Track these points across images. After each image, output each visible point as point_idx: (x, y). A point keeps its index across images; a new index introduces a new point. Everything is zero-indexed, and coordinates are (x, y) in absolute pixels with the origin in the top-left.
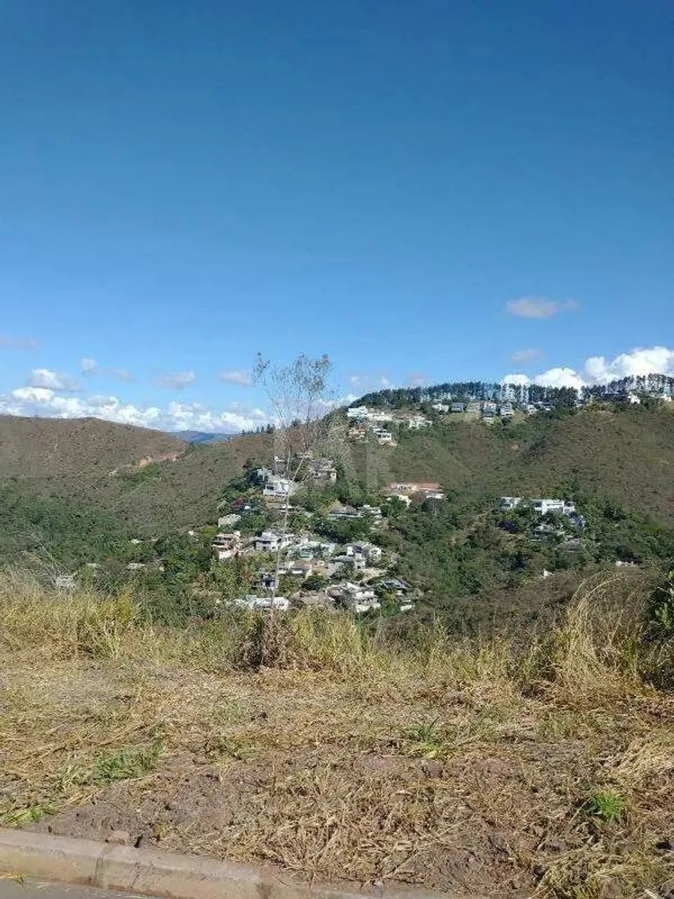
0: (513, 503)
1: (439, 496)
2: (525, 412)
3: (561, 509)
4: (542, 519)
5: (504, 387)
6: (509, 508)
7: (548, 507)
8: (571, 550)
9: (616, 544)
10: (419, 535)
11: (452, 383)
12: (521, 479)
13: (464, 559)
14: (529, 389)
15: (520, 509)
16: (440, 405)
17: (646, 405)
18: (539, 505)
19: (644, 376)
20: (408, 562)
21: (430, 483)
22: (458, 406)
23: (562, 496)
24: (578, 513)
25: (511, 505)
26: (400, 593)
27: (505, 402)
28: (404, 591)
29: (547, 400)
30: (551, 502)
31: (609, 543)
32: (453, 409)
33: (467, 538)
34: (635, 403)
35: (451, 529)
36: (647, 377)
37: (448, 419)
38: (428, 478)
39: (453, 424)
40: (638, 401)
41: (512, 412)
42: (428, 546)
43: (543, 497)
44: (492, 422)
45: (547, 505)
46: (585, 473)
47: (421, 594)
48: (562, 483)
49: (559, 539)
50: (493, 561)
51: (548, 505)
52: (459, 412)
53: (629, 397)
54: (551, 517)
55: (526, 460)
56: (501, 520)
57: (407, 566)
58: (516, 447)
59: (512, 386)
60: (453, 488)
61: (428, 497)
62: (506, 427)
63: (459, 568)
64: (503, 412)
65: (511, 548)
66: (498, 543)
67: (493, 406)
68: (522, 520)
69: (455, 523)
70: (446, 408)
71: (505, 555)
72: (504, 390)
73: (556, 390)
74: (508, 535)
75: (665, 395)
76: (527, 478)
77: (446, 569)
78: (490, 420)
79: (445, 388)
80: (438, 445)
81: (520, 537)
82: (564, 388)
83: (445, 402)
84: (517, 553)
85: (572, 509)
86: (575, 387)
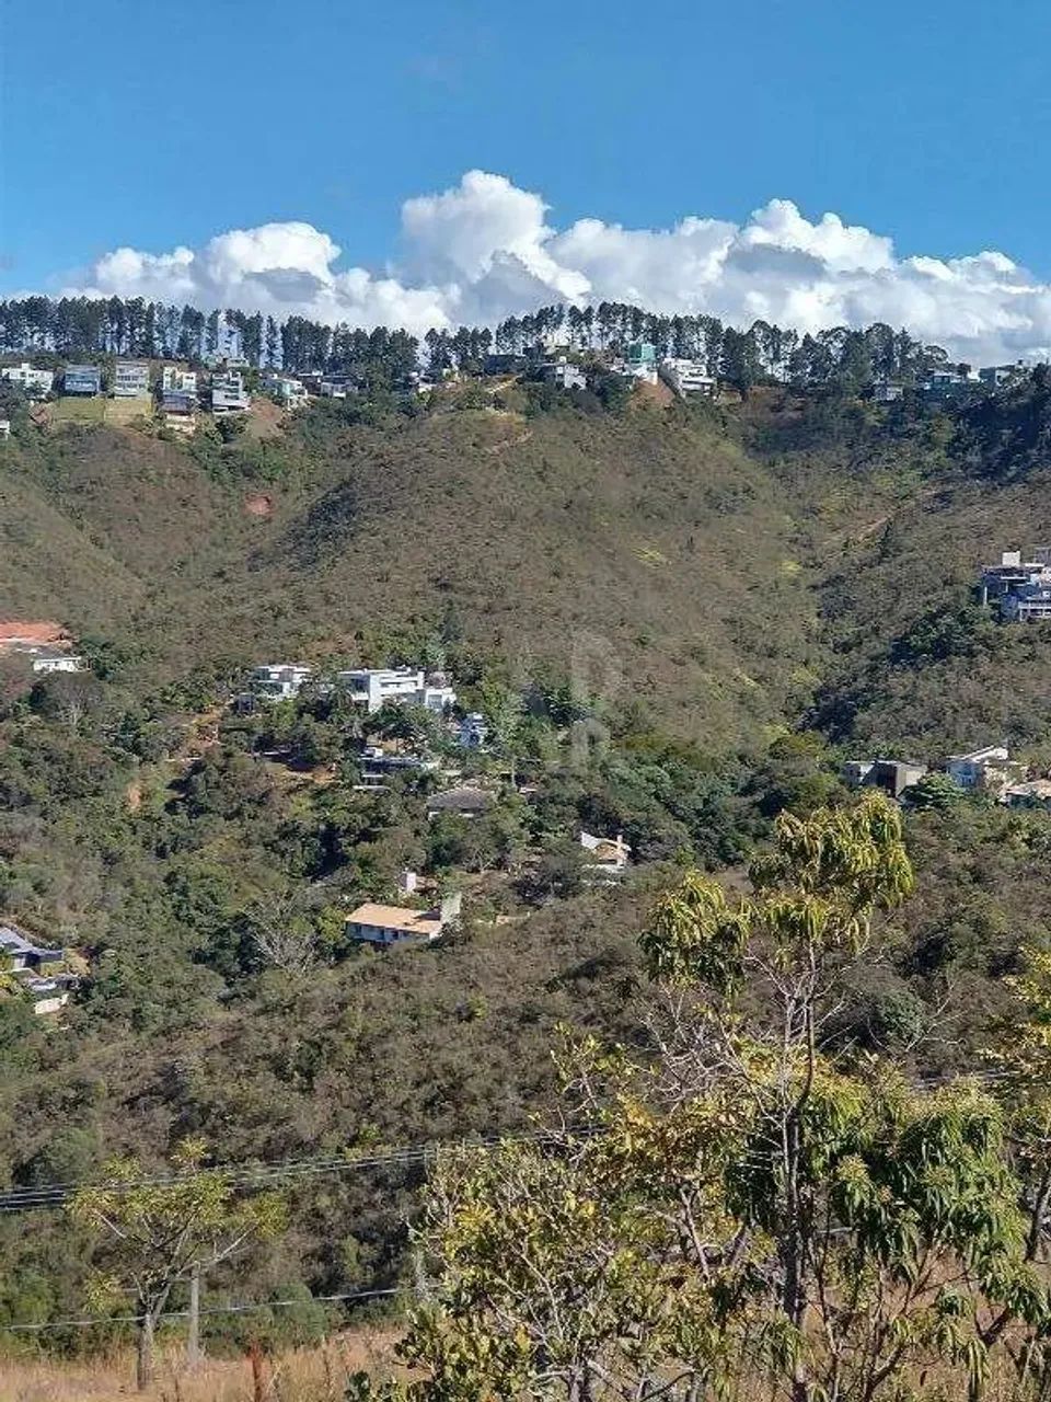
0: (289, 681)
1: (67, 665)
2: (280, 401)
3: (421, 693)
4: (371, 726)
5: (213, 319)
6: (278, 698)
7: (385, 691)
8: (465, 811)
9: (576, 790)
10: (38, 787)
11: (55, 299)
12: (302, 608)
13: (173, 849)
14: (283, 329)
15: (309, 697)
16: (25, 366)
17: (602, 394)
18: (361, 685)
19: (590, 310)
20: (28, 875)
21: (31, 621)
22: (81, 375)
23: (416, 658)
24: (466, 706)
25: (286, 686)
26: (18, 966)
27: (221, 369)
28: (32, 960)
29: (335, 364)
30: (392, 675)
31: (557, 787)
32: (68, 386)
33: (170, 787)
34: (575, 386)
35: (126, 764)
36: (596, 309)
37: (57, 415)
38: (24, 603)
39: (72, 431)
40: (581, 382)
41: (243, 401)
42: (71, 819)
43: (367, 661)
44: (190, 430)
45: (383, 688)
46: (471, 592)
47: (80, 963)
48: (412, 620)
49: (425, 782)
50: (258, 851)
51: (384, 685)
52: (89, 394)
53: (560, 371)
54: (395, 722)
55: (304, 552)
56: (260, 730)
57: (28, 887)
58: (259, 508)
59: (235, 318)
60: (103, 638)
61: (37, 667)
62: (232, 447)
63: (170, 879)
64: (219, 398)
65: (301, 810)
66: (262, 801)
67: (189, 381)
68: (321, 731)
69: (133, 745)
70: (47, 378)
71: (289, 832)
72: (213, 329)
73: (359, 335)
74: (283, 774)
75: (645, 366)
76: (316, 607)
77: (130, 883)
78: (183, 425)
79: (34, 311)
80: (37, 500)
81: (323, 779)
82: (380, 333)
83: (40, 361)
84: (323, 827)
85: (448, 695)
86: (411, 332)
